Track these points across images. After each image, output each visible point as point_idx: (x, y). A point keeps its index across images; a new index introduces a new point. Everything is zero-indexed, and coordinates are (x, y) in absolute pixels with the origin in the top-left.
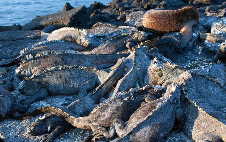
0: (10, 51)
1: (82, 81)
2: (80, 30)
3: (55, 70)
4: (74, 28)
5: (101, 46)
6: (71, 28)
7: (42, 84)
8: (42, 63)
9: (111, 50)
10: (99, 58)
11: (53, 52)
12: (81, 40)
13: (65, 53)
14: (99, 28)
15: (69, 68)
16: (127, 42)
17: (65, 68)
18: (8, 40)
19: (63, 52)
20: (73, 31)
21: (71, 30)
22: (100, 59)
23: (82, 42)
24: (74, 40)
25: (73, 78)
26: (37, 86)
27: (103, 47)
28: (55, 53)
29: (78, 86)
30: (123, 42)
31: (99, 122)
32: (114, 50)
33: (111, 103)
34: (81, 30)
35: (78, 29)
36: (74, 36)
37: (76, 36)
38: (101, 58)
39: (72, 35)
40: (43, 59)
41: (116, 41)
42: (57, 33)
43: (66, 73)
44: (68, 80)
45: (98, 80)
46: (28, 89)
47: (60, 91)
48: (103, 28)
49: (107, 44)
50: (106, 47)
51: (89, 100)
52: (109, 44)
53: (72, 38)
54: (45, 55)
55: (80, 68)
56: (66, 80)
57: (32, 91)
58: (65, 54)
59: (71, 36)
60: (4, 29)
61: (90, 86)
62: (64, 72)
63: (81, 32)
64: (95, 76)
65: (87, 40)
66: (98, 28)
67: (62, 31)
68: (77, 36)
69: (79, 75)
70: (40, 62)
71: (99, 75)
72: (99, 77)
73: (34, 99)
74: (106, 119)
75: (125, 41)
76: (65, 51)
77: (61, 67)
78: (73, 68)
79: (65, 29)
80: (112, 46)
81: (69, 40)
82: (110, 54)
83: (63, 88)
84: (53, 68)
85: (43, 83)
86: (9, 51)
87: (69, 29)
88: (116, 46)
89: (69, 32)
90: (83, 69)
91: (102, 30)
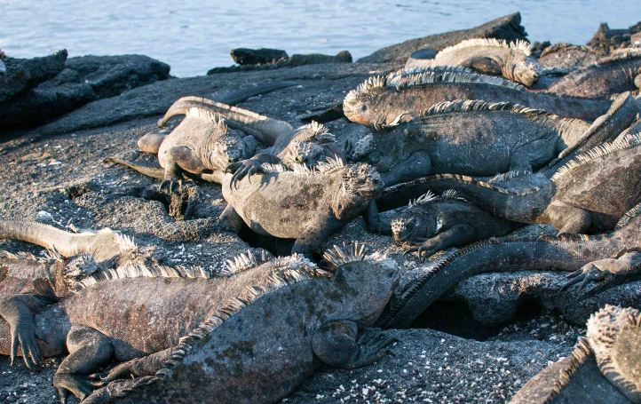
0: (326, 96)
1: (521, 141)
2: (512, 43)
3: (453, 110)
4: (497, 39)
5: (567, 80)
6: (490, 40)
7: (418, 142)
8: (418, 102)
9: (596, 88)
10: (563, 104)
11: (447, 78)
12: (514, 66)
13: (478, 81)
14: (560, 56)
15: (487, 108)
16: (638, 74)
17: (479, 107)
18: (318, 78)
19: (473, 79)
20: (494, 47)
21: (489, 46)
22: (567, 109)
23: (517, 72)
24: (496, 70)
25: (498, 132)
26: (405, 146)
27: (573, 82)
28: (451, 80)
29: (510, 151)
30: (627, 72)
31: (568, 200)
32: (601, 90)
33: (604, 159)
34: (515, 43)
35: (508, 43)
36: (496, 59)
37: (501, 60)
38: (569, 104)
39: (492, 57)
40: (422, 94)
41: (607, 68)
42: (451, 55)
43: (481, 119)
44: (485, 135)
45: (563, 141)
46: (382, 154)
47: (461, 161)
48: (569, 56)
49: (584, 74)
50: (582, 80)
51: (540, 178)
52: (589, 76)
53: (491, 64)
54: (427, 84)
55: (516, 111)
56: (480, 135)
57: (390, 160)
58: (478, 86)
59: (490, 59)
60: (304, 60)
61: (542, 155)
62: (476, 116)
63: (515, 49)
64: (555, 133)
65: (531, 66)
66: (557, 56)
67: (464, 49)
68: (504, 59)
69: (515, 125)
70: (413, 98)
71: (564, 130)
72: (564, 137)
73: (395, 176)
74: (585, 192)
75: (632, 70)
76: (477, 78)
77: (468, 103)
78: (499, 108)
79: (472, 42)
80: (598, 80)
81: (483, 67)
82: (591, 99)
83: (471, 153)
84: (448, 104)
85: (421, 140)
86: (321, 95)
87: (483, 42)
88: (608, 82)
89: (483, 49)
90: (524, 113)
91: (566, 61)
